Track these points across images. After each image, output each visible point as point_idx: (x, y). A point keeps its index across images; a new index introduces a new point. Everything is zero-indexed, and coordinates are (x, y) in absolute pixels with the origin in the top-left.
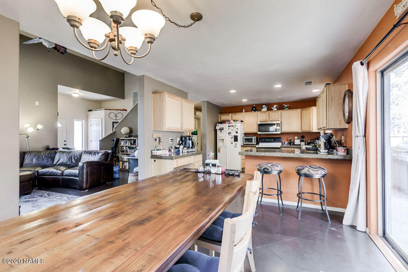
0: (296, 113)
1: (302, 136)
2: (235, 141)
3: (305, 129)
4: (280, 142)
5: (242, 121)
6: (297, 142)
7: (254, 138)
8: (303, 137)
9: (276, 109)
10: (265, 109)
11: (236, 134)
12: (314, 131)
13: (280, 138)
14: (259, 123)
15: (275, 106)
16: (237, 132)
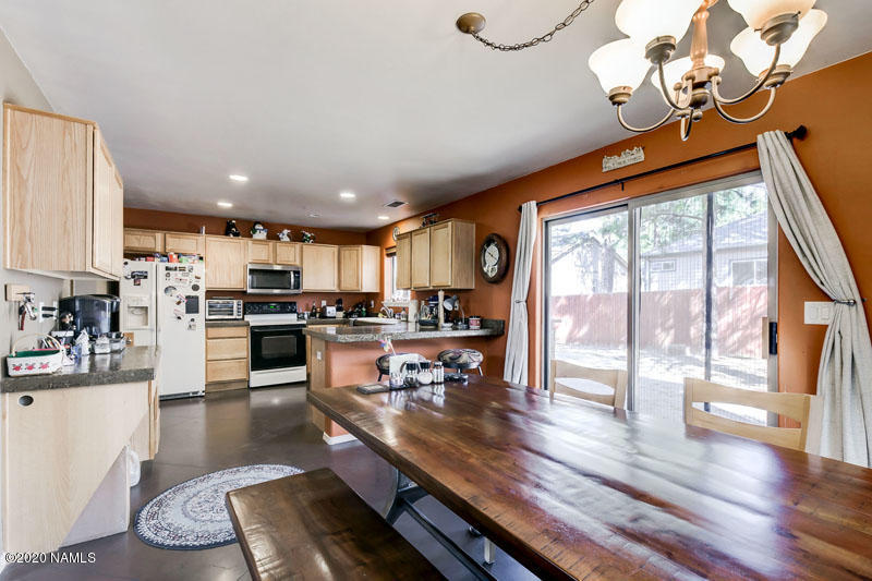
0: (329, 252)
1: (338, 299)
2: (188, 312)
3: (349, 286)
4: (295, 312)
5: (201, 258)
6: (331, 311)
7: (236, 304)
8: (339, 302)
9: (286, 239)
10: (261, 235)
11: (194, 293)
12: (364, 291)
13: (295, 303)
14: (250, 267)
15: (286, 232)
16: (196, 288)
